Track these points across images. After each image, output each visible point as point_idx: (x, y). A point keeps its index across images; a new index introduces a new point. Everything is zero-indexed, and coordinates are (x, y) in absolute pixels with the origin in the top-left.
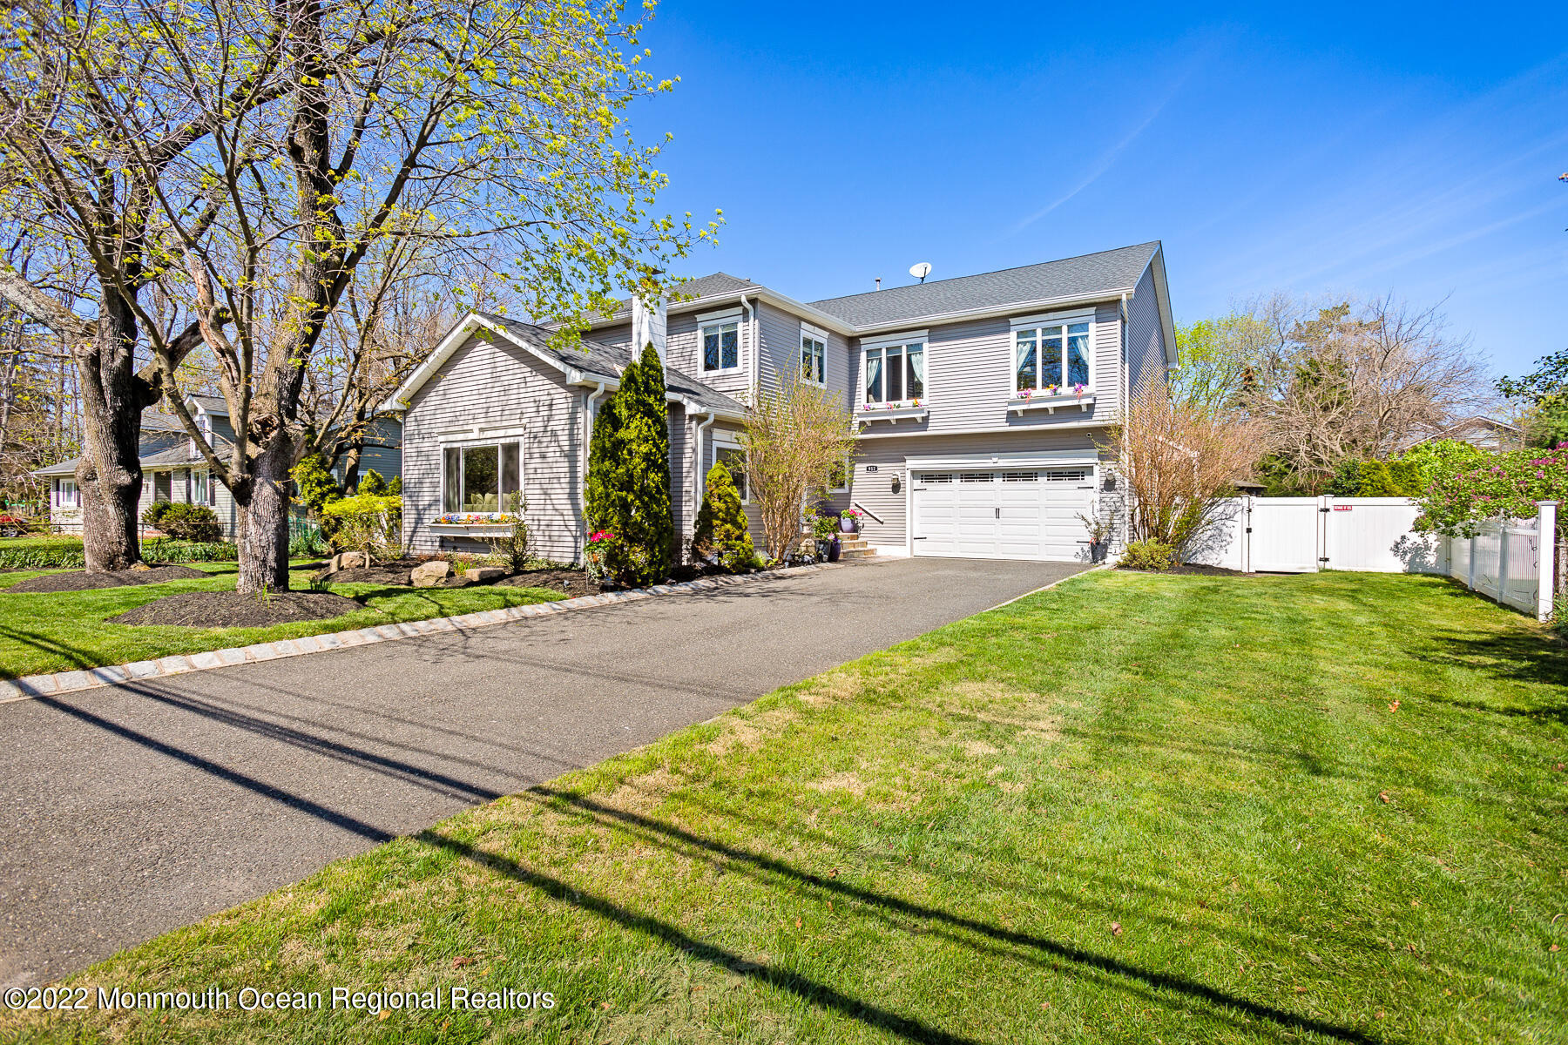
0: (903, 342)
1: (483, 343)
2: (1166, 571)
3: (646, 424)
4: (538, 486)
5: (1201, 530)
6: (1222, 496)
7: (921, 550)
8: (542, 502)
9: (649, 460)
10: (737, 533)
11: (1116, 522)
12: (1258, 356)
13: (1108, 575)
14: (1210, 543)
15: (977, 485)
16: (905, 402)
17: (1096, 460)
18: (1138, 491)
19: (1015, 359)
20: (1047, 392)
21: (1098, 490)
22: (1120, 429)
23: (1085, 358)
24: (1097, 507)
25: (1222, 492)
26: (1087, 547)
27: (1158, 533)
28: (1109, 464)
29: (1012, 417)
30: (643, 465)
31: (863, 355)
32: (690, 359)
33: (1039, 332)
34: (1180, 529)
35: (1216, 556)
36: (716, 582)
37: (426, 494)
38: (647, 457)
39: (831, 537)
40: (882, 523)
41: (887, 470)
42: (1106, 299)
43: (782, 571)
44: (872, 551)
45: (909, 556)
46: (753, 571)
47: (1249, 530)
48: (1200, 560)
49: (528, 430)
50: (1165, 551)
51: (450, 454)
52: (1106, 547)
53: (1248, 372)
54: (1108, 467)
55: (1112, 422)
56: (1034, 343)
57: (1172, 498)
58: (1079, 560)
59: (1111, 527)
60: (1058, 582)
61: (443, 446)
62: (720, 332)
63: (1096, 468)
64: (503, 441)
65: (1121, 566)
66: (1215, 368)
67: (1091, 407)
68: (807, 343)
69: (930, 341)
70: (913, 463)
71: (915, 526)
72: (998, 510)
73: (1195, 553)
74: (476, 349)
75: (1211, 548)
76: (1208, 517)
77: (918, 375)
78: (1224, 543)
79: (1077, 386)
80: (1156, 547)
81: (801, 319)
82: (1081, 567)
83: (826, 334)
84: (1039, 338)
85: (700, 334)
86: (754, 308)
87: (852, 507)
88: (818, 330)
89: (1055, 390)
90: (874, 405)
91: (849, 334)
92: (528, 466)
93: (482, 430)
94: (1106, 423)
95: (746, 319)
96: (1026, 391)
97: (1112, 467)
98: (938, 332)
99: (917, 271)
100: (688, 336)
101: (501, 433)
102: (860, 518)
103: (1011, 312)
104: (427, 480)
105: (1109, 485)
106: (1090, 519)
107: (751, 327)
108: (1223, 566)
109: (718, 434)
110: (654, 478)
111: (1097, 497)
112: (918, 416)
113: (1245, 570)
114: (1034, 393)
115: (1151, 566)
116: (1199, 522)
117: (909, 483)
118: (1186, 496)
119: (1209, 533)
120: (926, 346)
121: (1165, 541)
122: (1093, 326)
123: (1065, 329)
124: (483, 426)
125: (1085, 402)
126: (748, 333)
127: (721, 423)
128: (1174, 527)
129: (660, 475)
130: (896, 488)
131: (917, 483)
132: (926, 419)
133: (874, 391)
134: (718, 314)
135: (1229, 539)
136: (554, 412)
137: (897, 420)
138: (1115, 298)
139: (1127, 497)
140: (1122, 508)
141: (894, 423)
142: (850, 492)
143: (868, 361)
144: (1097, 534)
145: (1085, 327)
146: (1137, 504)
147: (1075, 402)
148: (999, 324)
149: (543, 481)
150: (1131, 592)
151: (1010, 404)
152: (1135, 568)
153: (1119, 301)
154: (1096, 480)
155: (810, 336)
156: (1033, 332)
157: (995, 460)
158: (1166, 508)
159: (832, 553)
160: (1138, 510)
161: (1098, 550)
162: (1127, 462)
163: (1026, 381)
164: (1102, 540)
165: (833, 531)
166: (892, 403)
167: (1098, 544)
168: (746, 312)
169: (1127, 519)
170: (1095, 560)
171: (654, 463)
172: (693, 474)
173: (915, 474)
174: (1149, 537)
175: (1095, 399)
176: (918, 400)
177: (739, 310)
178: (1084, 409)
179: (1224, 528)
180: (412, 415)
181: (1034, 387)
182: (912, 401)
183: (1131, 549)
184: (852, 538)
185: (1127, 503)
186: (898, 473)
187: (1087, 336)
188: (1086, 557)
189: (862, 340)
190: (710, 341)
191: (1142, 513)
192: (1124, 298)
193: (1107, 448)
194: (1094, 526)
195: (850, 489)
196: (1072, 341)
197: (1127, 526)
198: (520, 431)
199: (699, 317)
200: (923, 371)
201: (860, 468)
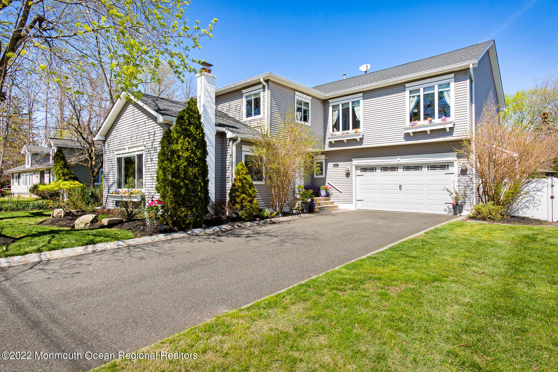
0: (349, 100)
1: (131, 105)
2: (499, 221)
3: (188, 141)
4: (150, 176)
5: (521, 197)
6: (533, 177)
7: (361, 206)
8: (151, 183)
9: (189, 161)
10: (249, 199)
11: (468, 192)
12: (550, 107)
13: (460, 225)
14: (527, 204)
15: (389, 173)
16: (351, 131)
17: (456, 158)
18: (481, 175)
19: (409, 106)
20: (426, 122)
21: (457, 175)
22: (469, 141)
23: (448, 102)
24: (456, 184)
25: (533, 175)
26: (451, 206)
27: (494, 198)
28: (462, 160)
29: (407, 136)
30: (185, 164)
31: (331, 108)
32: (240, 111)
33: (422, 90)
34: (507, 197)
35: (530, 212)
36: (233, 226)
37: (111, 180)
38: (187, 159)
39: (309, 200)
40: (341, 192)
41: (344, 166)
42: (461, 69)
43: (277, 219)
44: (336, 207)
45: (354, 209)
46: (258, 219)
47: (552, 197)
48: (521, 214)
49: (146, 147)
50: (498, 210)
51: (119, 160)
52: (462, 206)
53: (544, 114)
54: (462, 162)
55: (463, 137)
56: (419, 96)
57: (502, 179)
58: (446, 213)
59: (465, 195)
60: (426, 231)
61: (117, 156)
62: (253, 98)
63: (455, 163)
64: (137, 153)
65: (471, 218)
66: (526, 114)
67: (452, 129)
68: (300, 103)
69: (363, 99)
70: (356, 162)
71: (358, 193)
72: (400, 186)
73: (518, 210)
74: (128, 109)
75: (528, 207)
76: (525, 190)
77: (358, 117)
78: (536, 205)
79: (443, 118)
80: (493, 207)
81: (295, 90)
82: (447, 218)
83: (310, 98)
84: (422, 93)
85: (244, 100)
86: (268, 84)
87: (327, 184)
88: (305, 96)
89: (431, 121)
90: (336, 133)
91: (323, 98)
92: (147, 165)
93: (129, 148)
94: (460, 137)
95: (264, 91)
96: (414, 122)
97: (465, 162)
98: (368, 94)
99: (363, 68)
100: (239, 100)
101: (136, 149)
102: (330, 190)
103: (406, 80)
104: (111, 173)
105: (464, 172)
106: (452, 191)
107: (266, 94)
108: (536, 217)
109: (245, 148)
110: (195, 170)
111: (456, 179)
112: (358, 138)
113: (550, 220)
114: (418, 123)
115: (489, 218)
116: (520, 192)
117: (354, 172)
118: (511, 178)
119: (526, 199)
120: (362, 102)
121: (498, 204)
122: (452, 84)
123: (436, 87)
124: (129, 146)
125: (448, 126)
126: (265, 97)
127: (245, 142)
128: (504, 196)
129: (196, 169)
130: (348, 175)
131: (359, 172)
132: (361, 139)
133: (336, 126)
134: (252, 89)
135: (539, 203)
136: (155, 138)
137: (347, 140)
138: (466, 68)
139: (474, 179)
140: (472, 185)
141: (346, 142)
142: (326, 177)
143: (333, 111)
144: (457, 199)
145: (448, 85)
146: (481, 182)
147: (442, 127)
148: (400, 87)
149: (152, 173)
150: (474, 240)
151: (406, 129)
152: (479, 219)
153: (468, 69)
154: (455, 169)
155: (300, 99)
156: (418, 90)
157: (399, 159)
158: (499, 184)
159: (310, 209)
160: (481, 186)
161: (457, 208)
162: (474, 159)
163: (414, 116)
164: (459, 202)
165: (311, 197)
166: (344, 132)
167: (457, 204)
168: (264, 87)
169: (474, 191)
170: (455, 214)
171: (193, 162)
172: (230, 169)
173: (357, 167)
174: (488, 201)
175: (454, 125)
176: (358, 130)
177: (261, 86)
178: (448, 130)
179: (536, 196)
180: (107, 142)
181: (419, 119)
182: (355, 130)
183: (477, 209)
184: (326, 200)
185: (474, 182)
186: (348, 167)
187: (449, 90)
188: (450, 211)
189: (330, 101)
190: (249, 103)
191: (484, 187)
192: (471, 66)
193: (462, 151)
194: (454, 195)
195: (326, 175)
196: (441, 93)
197: (474, 195)
198: (143, 148)
199: (244, 91)
200: (360, 115)
201: (330, 165)
